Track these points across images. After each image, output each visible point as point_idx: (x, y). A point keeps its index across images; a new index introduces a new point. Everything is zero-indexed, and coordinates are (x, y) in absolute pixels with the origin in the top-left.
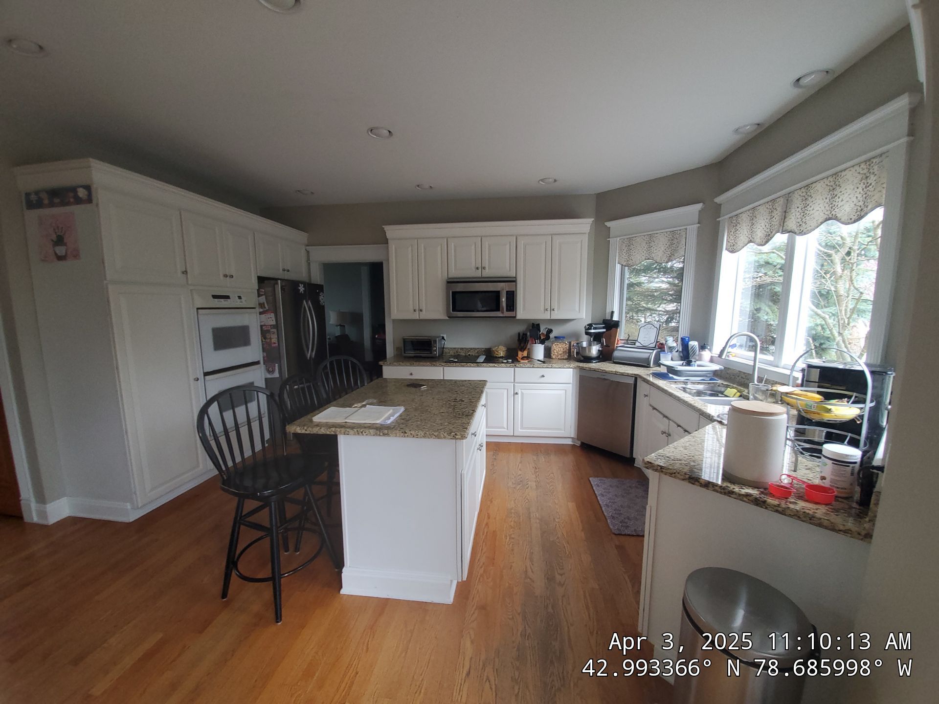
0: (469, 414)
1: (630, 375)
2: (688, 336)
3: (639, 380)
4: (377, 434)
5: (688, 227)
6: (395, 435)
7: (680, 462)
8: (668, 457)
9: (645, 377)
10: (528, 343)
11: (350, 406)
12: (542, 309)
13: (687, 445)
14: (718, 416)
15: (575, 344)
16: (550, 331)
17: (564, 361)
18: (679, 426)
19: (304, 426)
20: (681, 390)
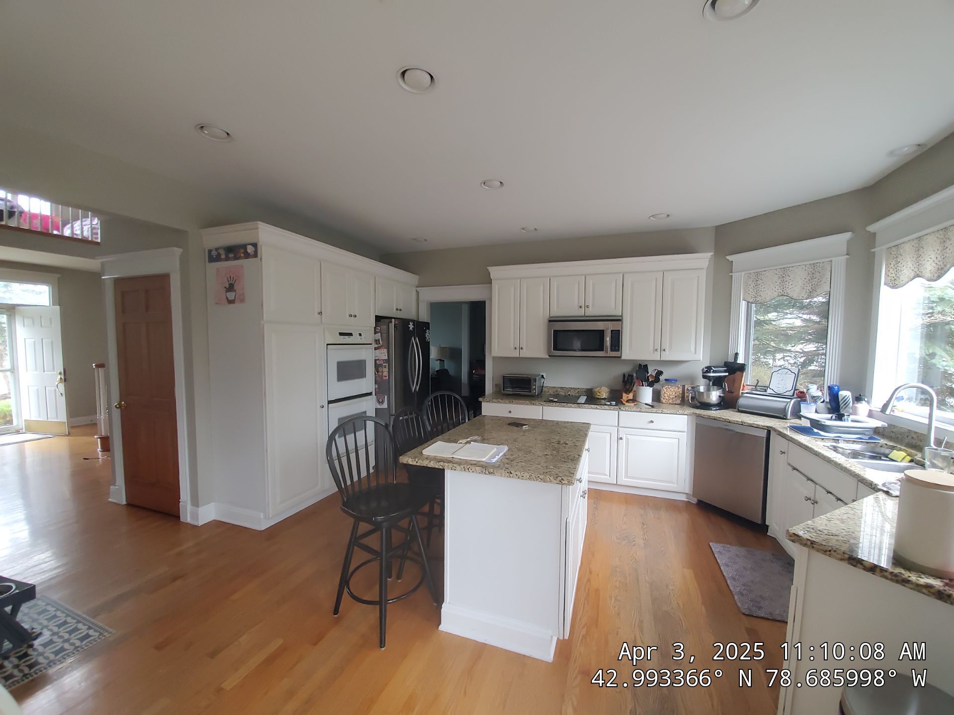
0: (575, 459)
1: (761, 427)
2: (838, 384)
3: (772, 433)
4: (482, 472)
5: (833, 259)
6: (500, 474)
7: (836, 537)
8: (820, 531)
9: (781, 430)
10: (634, 384)
11: (455, 441)
12: (651, 349)
13: (844, 518)
14: (884, 485)
15: (690, 388)
16: (660, 373)
17: (677, 406)
18: (829, 492)
19: (415, 458)
20: (831, 449)
